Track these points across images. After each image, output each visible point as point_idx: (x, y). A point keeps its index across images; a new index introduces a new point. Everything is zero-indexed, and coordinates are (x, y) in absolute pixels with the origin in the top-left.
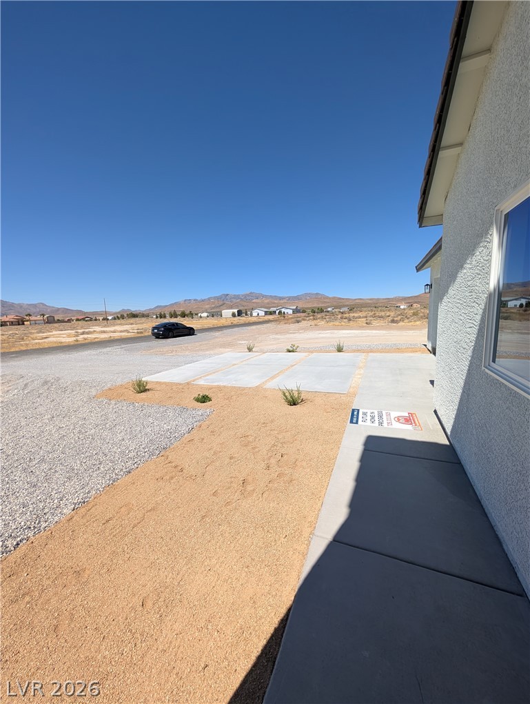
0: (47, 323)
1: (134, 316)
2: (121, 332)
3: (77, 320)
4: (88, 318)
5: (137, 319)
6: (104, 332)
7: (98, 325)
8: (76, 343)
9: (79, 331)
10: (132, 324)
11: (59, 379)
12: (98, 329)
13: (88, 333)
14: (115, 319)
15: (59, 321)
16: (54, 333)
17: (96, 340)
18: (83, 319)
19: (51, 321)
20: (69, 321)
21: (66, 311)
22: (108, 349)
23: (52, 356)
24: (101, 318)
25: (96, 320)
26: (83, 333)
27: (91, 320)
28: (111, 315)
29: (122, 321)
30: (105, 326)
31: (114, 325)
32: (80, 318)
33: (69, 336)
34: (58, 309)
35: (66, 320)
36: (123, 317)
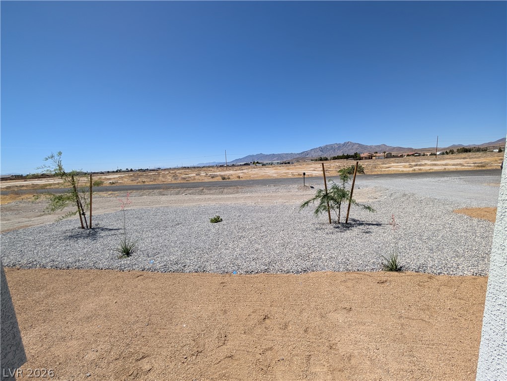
0: (386, 158)
1: (466, 150)
2: (454, 165)
3: (408, 155)
4: (417, 154)
5: (470, 154)
6: (435, 165)
7: (428, 159)
8: (414, 172)
9: (412, 164)
10: (464, 158)
11: (414, 195)
12: (429, 162)
13: (420, 165)
14: (443, 154)
15: (394, 157)
16: (393, 164)
17: (431, 171)
18: (413, 155)
19: (389, 156)
20: (402, 156)
21: (400, 149)
22: (446, 178)
23: (400, 180)
24: (429, 154)
25: (424, 155)
26: (416, 165)
27: (419, 156)
28: (439, 151)
29: (451, 156)
30: (434, 160)
31: (444, 159)
32: (410, 154)
33: (405, 167)
34: (394, 148)
35: (399, 155)
36: (452, 152)
